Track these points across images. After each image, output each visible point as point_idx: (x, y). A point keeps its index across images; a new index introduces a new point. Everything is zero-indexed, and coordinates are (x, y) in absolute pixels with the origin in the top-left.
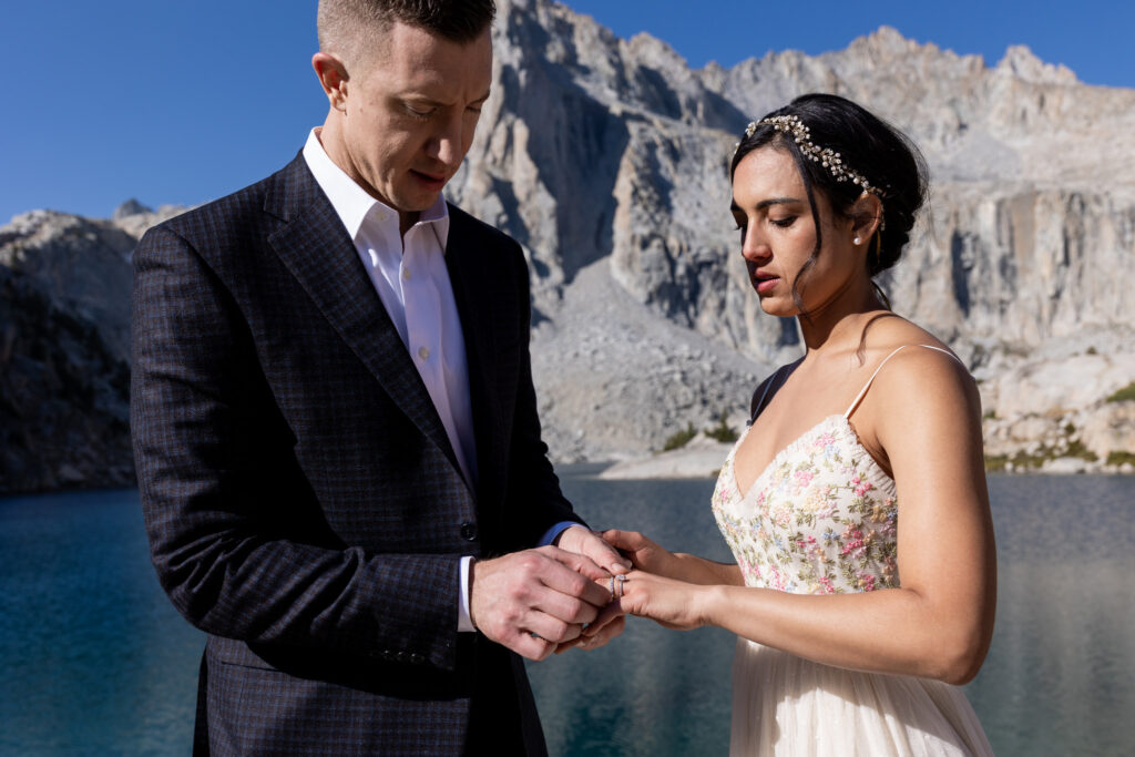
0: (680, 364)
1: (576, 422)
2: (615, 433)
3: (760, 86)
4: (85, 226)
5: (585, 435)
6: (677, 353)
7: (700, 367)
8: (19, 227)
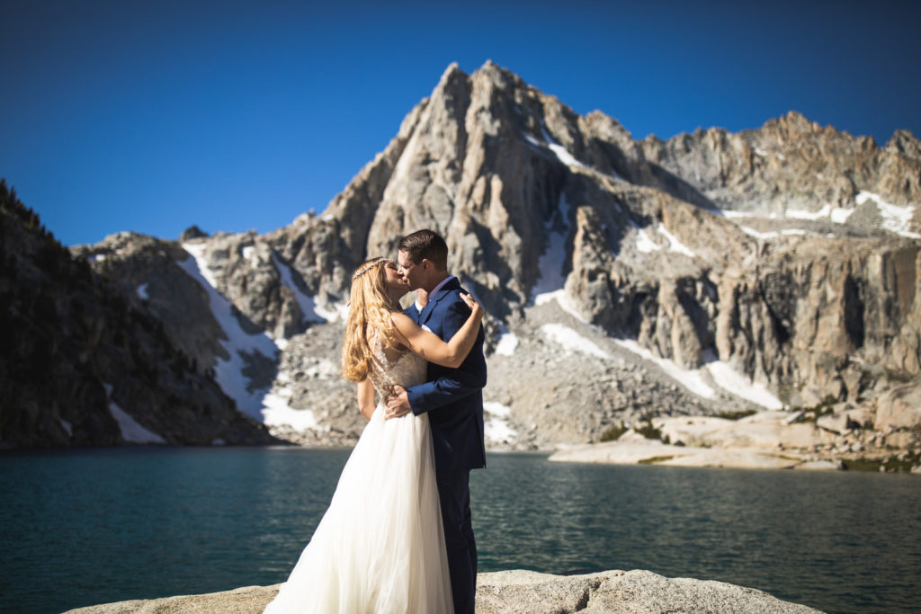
0: (617, 374)
1: (530, 417)
2: (561, 428)
3: (691, 155)
4: (158, 245)
5: (536, 428)
6: (613, 365)
7: (633, 377)
8: (110, 244)
